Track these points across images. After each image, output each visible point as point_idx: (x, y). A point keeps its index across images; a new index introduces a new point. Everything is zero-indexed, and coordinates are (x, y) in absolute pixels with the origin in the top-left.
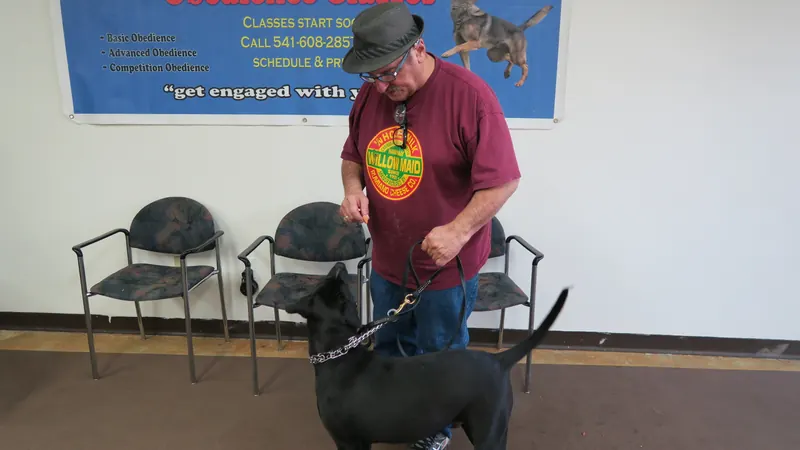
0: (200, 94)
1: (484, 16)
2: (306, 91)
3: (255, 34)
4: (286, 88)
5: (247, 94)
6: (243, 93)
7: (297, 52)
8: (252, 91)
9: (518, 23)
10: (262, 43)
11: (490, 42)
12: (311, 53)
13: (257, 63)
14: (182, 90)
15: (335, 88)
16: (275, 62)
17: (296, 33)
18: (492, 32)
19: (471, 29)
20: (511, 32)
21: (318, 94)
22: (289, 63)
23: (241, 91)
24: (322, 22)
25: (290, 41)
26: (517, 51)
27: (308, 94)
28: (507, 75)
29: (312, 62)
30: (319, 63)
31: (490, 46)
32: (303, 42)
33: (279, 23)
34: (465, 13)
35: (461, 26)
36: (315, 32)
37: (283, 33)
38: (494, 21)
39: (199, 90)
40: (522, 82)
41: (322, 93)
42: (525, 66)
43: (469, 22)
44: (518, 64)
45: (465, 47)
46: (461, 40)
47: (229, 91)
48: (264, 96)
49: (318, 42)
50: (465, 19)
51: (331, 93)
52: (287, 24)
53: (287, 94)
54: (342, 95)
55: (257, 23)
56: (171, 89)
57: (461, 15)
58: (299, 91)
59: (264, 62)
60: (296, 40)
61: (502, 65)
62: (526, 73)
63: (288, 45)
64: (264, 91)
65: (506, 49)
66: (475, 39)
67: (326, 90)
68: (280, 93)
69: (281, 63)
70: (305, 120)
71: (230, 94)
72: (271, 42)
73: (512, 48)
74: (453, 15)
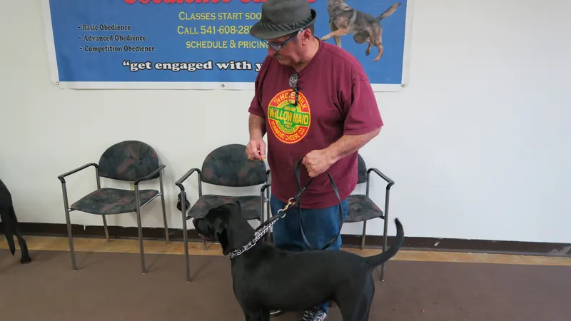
0: (148, 67)
1: (351, 11)
2: (224, 65)
3: (188, 24)
4: (210, 63)
5: (182, 67)
6: (179, 66)
7: (217, 37)
8: (185, 65)
9: (375, 15)
10: (193, 31)
11: (355, 29)
12: (227, 37)
13: (189, 45)
14: (136, 65)
15: (244, 63)
16: (202, 44)
17: (217, 23)
18: (357, 22)
19: (342, 20)
20: (371, 22)
21: (233, 67)
22: (212, 45)
23: (178, 65)
24: (235, 16)
25: (212, 30)
26: (375, 35)
27: (225, 67)
28: (368, 53)
29: (228, 44)
30: (233, 45)
31: (355, 32)
32: (222, 30)
33: (205, 16)
34: (338, 8)
35: (335, 19)
36: (230, 23)
37: (207, 23)
38: (358, 13)
39: (148, 64)
40: (378, 58)
41: (235, 66)
42: (381, 47)
43: (341, 15)
44: (375, 45)
45: (337, 33)
46: (335, 28)
47: (169, 65)
48: (194, 69)
49: (232, 30)
50: (338, 13)
51: (242, 66)
52: (210, 17)
53: (210, 67)
54: (250, 67)
55: (189, 17)
56: (128, 64)
57: (335, 10)
58: (219, 65)
59: (194, 45)
60: (217, 28)
61: (365, 45)
62: (382, 52)
63: (211, 32)
64: (194, 65)
65: (366, 34)
66: (344, 27)
67: (238, 65)
68: (205, 66)
69: (206, 45)
70: (223, 86)
71: (170, 67)
72: (199, 30)
73: (371, 34)
74: (329, 11)
